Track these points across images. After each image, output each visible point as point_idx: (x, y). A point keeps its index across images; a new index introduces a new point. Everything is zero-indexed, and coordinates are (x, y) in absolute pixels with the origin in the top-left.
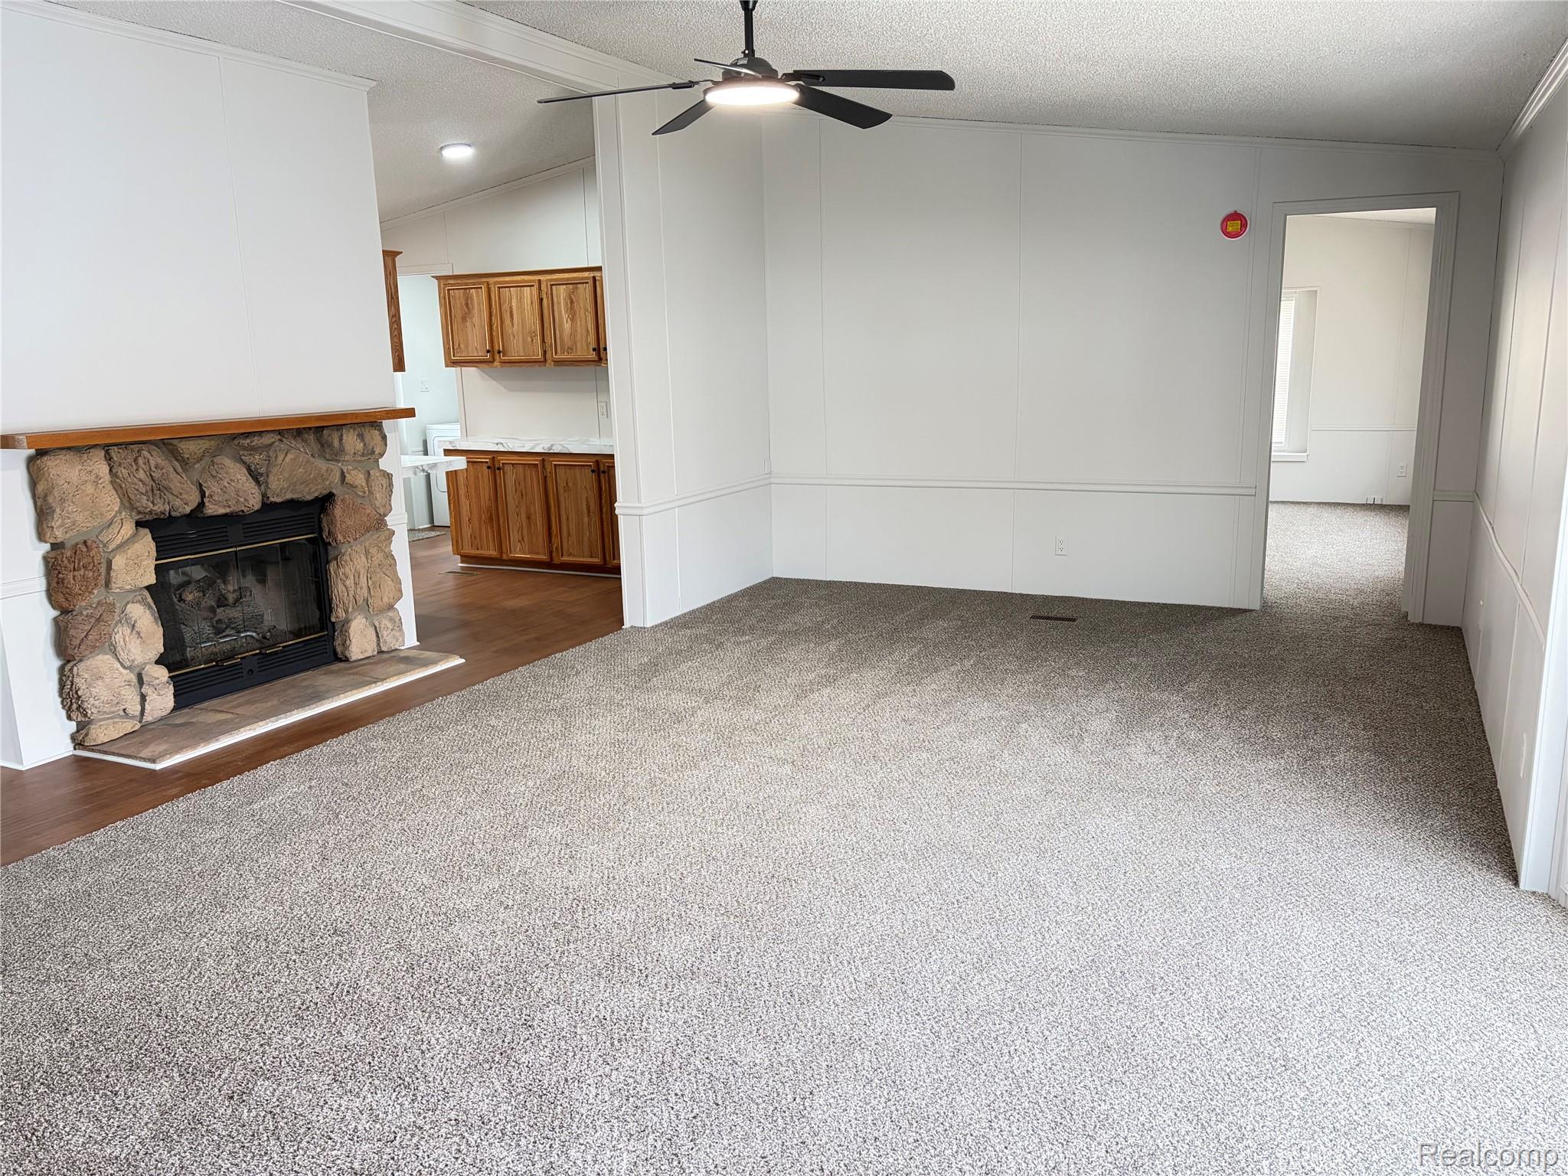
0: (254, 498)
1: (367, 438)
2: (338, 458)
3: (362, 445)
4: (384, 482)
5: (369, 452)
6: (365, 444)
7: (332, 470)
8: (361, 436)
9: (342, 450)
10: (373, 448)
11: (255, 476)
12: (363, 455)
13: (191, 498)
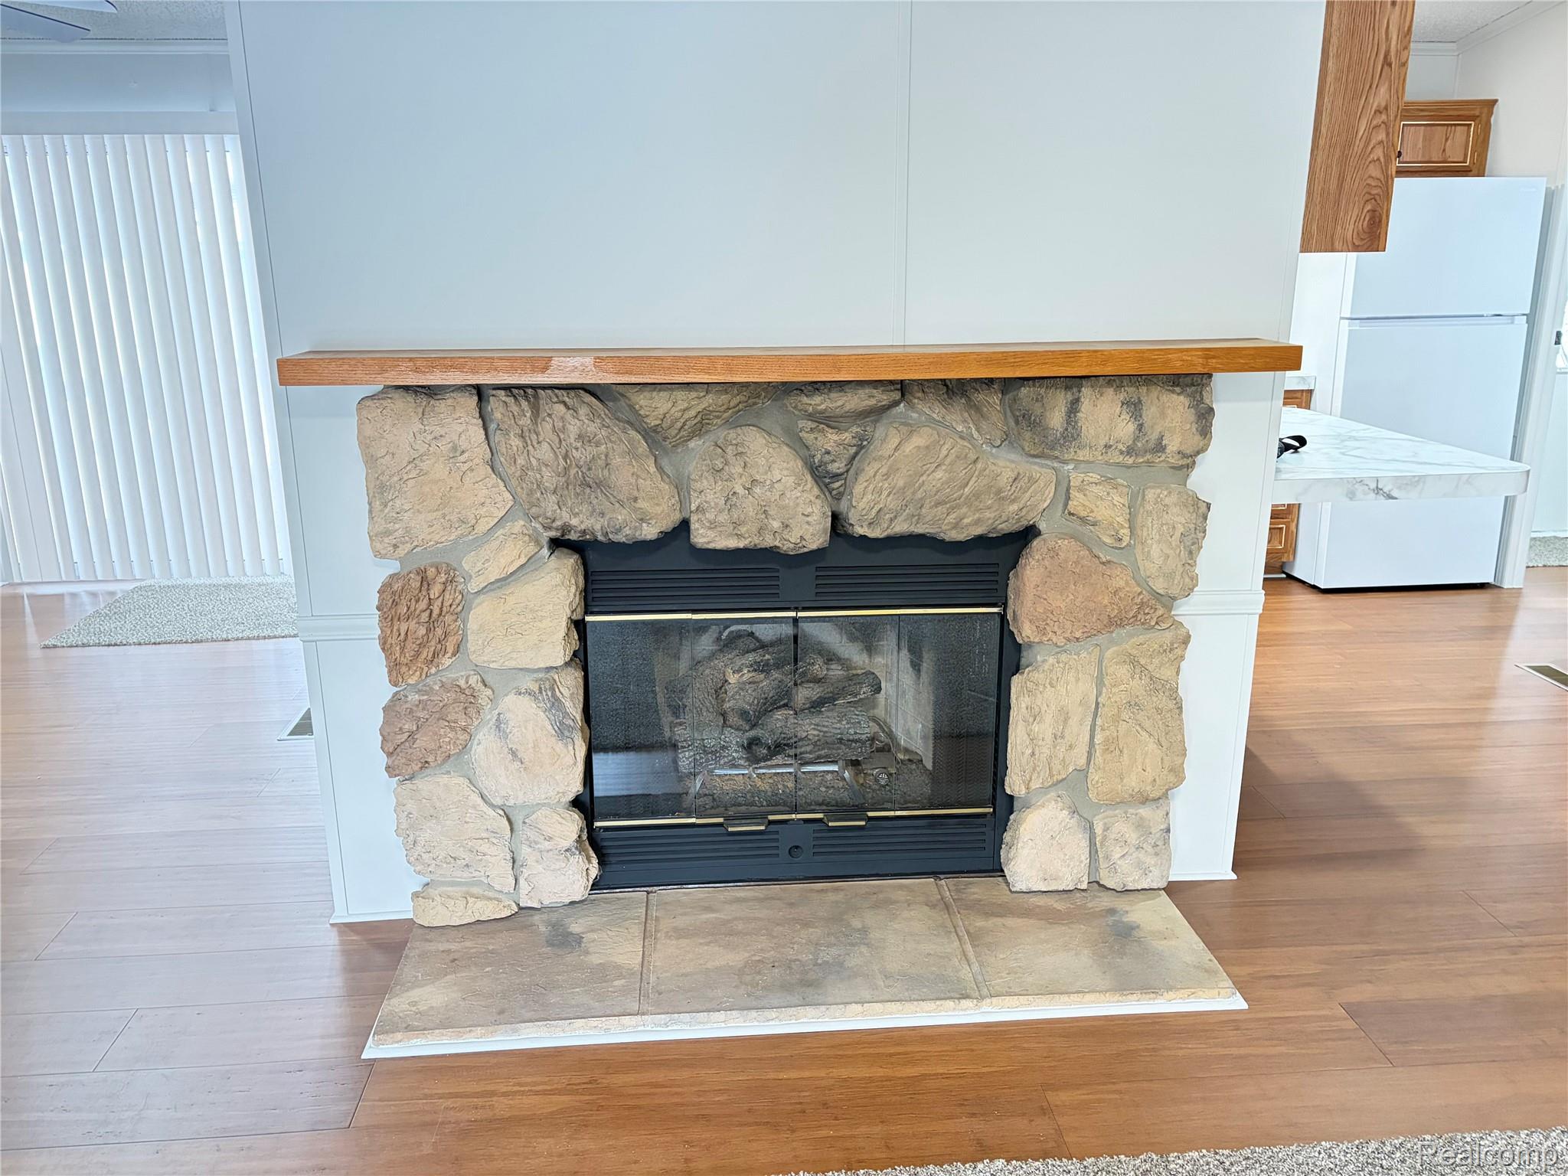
0: (808, 523)
1: (1150, 412)
2: (1057, 453)
3: (1131, 427)
4: (1180, 519)
5: (1151, 445)
6: (1140, 427)
7: (1032, 481)
8: (1135, 408)
9: (1071, 434)
10: (1161, 438)
11: (822, 476)
12: (1130, 451)
13: (659, 510)
